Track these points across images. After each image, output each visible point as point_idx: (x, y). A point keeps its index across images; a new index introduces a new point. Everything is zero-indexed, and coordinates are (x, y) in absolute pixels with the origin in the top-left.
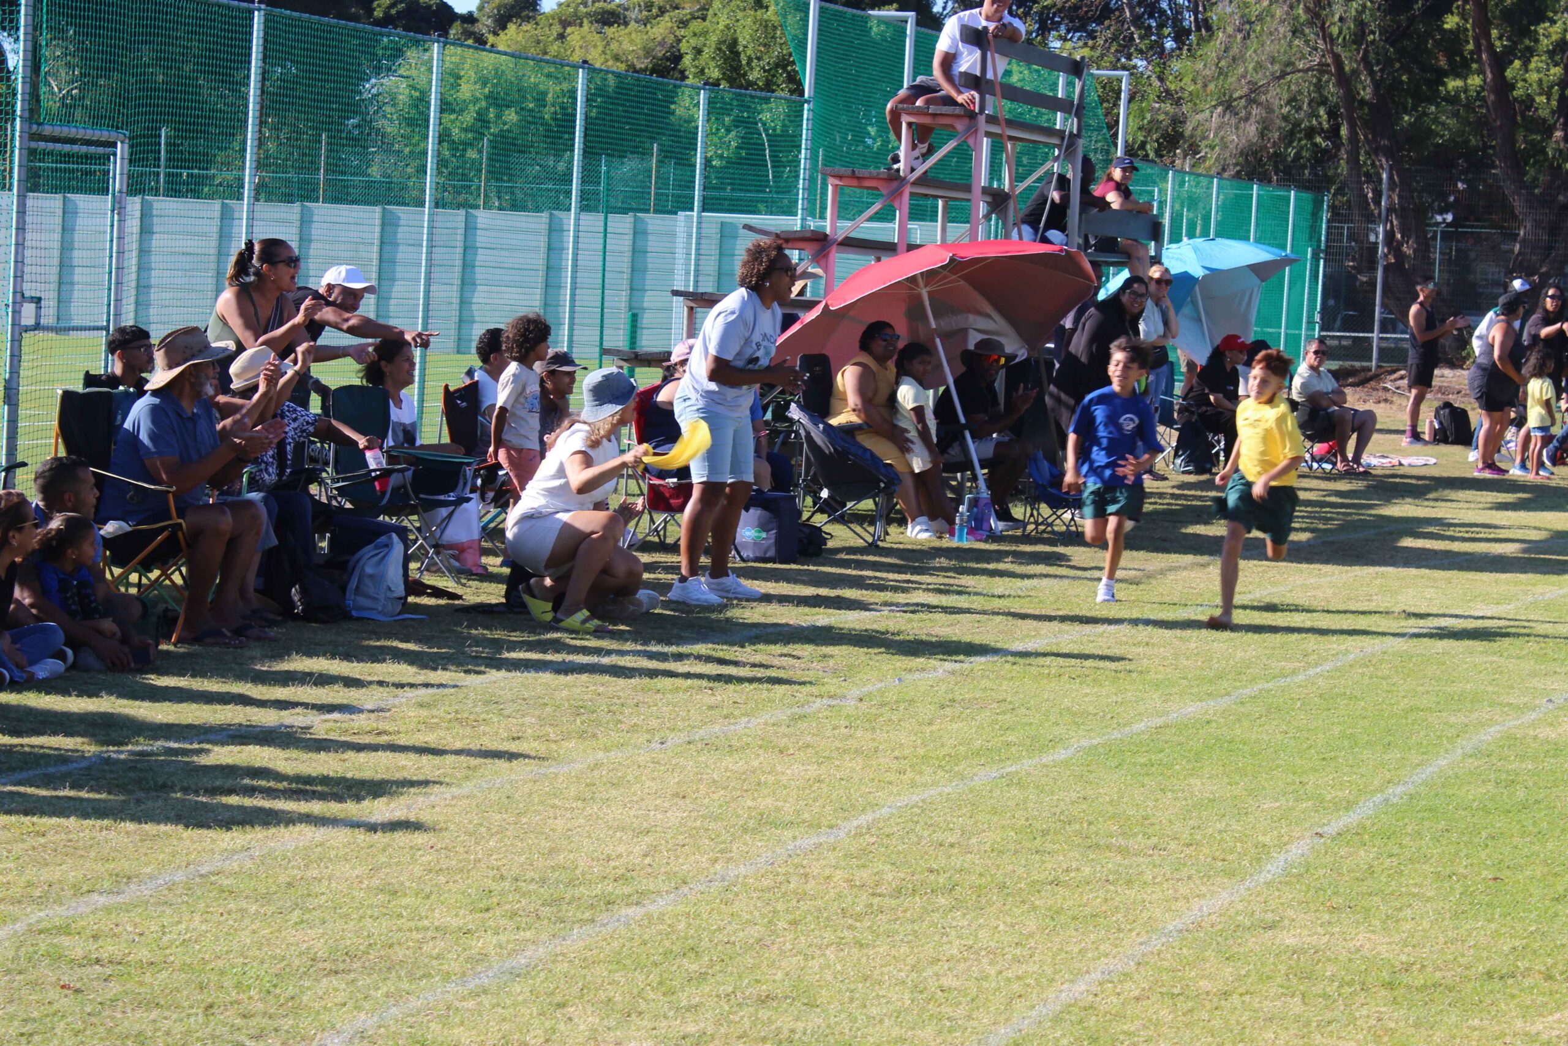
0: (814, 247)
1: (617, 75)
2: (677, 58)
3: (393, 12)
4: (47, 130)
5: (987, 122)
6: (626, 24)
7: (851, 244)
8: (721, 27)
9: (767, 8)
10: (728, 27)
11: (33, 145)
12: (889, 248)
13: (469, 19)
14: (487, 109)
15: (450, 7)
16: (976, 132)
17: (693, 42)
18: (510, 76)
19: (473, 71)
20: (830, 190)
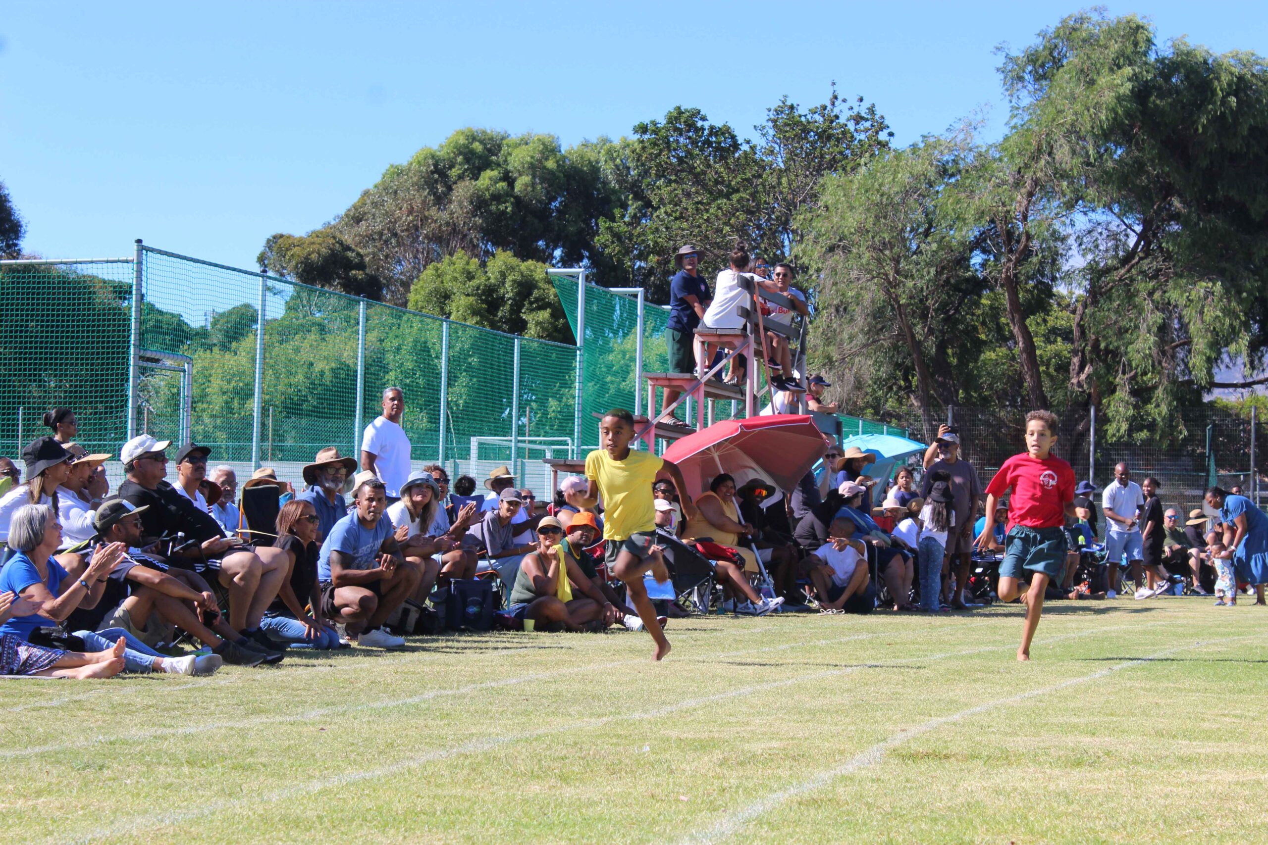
4: (148, 354)
6: (331, 332)
9: (450, 314)
11: (141, 363)
13: (203, 333)
14: (233, 399)
15: (186, 324)
16: (748, 346)
19: (219, 371)
20: (650, 389)
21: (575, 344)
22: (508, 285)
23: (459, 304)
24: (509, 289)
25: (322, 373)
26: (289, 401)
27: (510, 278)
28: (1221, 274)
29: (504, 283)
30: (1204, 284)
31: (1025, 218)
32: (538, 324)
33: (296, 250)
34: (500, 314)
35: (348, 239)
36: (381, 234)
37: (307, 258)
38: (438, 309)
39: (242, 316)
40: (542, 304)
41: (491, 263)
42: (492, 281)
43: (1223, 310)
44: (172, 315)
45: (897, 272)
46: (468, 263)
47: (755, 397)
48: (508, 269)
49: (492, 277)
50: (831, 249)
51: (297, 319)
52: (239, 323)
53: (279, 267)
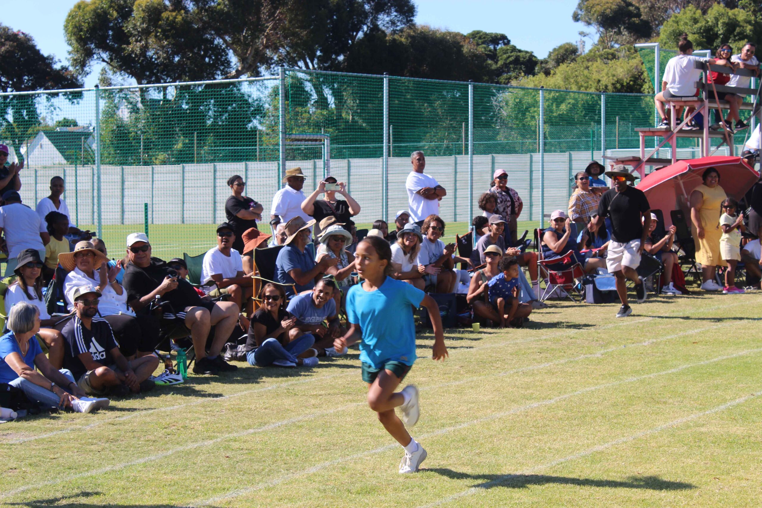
0: (635, 163)
1: (613, 84)
2: (642, 73)
3: (508, 61)
4: (293, 137)
5: (709, 102)
6: (618, 58)
7: (651, 161)
11: (288, 142)
12: (668, 162)
13: (545, 62)
14: (552, 104)
15: (535, 57)
16: (704, 108)
17: (648, 65)
20: (641, 138)
22: (720, 25)
24: (721, 28)
25: (606, 86)
26: (586, 105)
27: (721, 21)
29: (717, 24)
33: (598, 7)
34: (715, 44)
37: (604, 13)
39: (566, 50)
40: (742, 36)
41: (709, 11)
42: (710, 23)
44: (527, 52)
46: (695, 13)
48: (719, 15)
49: (710, 21)
51: (599, 51)
52: (565, 54)
53: (587, 19)
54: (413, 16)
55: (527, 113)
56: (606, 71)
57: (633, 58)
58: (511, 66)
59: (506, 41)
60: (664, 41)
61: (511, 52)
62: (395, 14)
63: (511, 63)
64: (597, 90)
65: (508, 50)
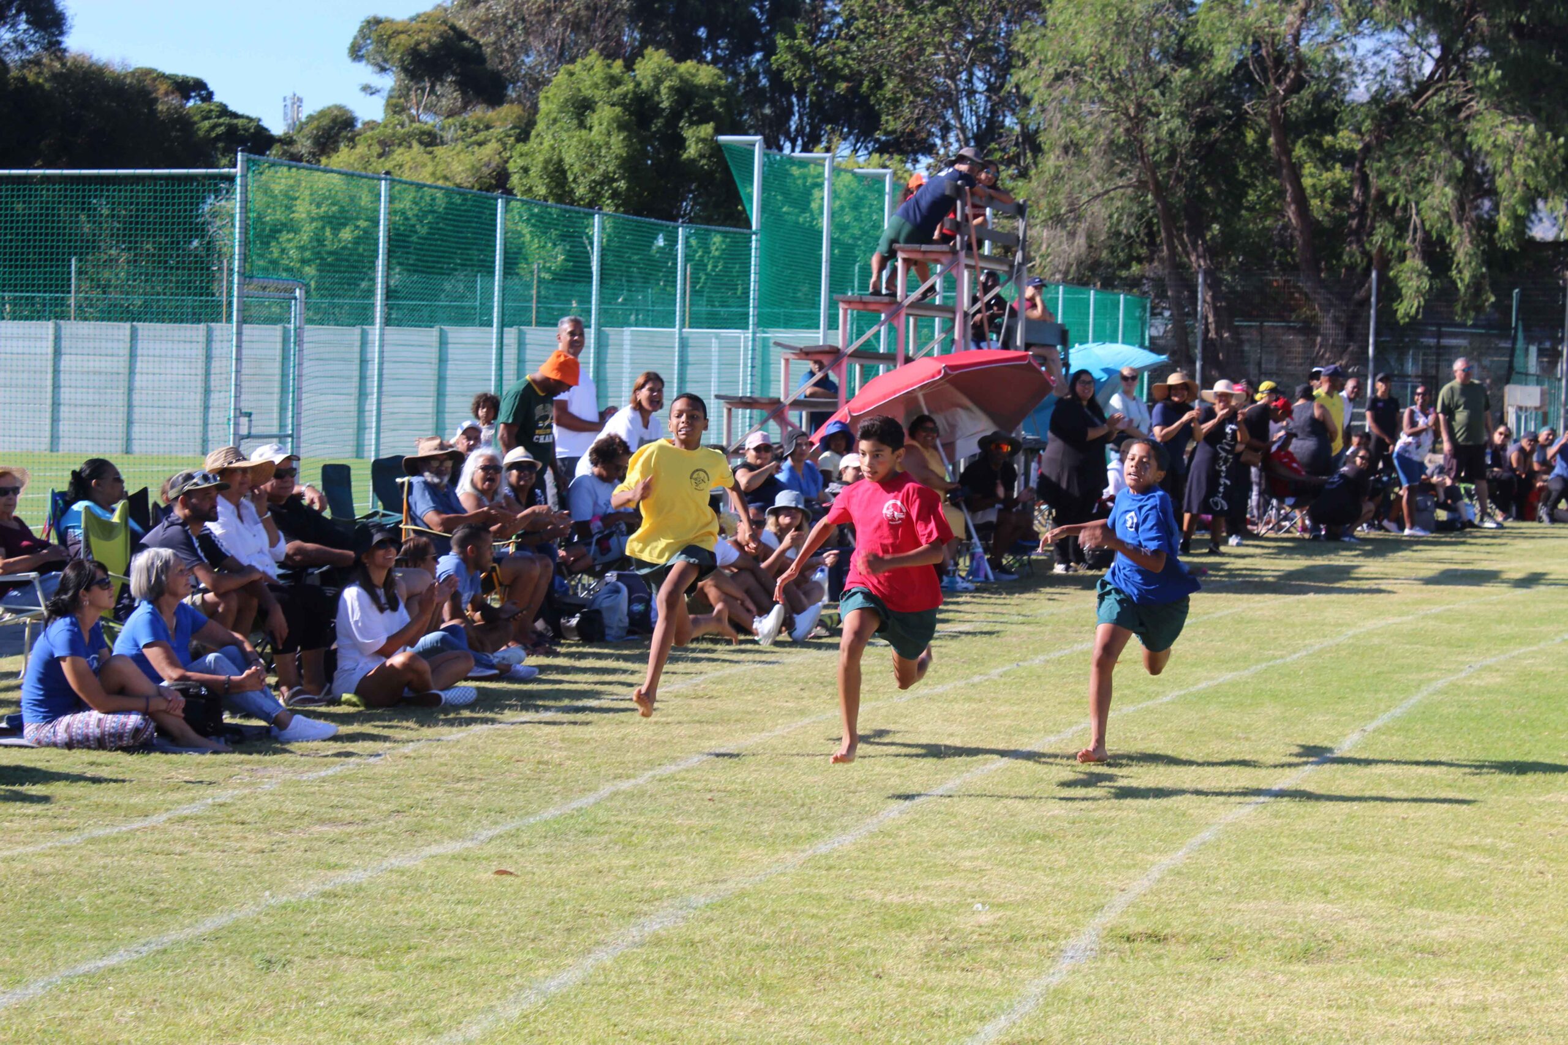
1: (446, 194)
2: (505, 177)
3: (213, 135)
6: (443, 143)
8: (546, 145)
9: (590, 129)
10: (553, 148)
13: (287, 141)
14: (323, 228)
15: (266, 129)
16: (958, 265)
18: (340, 196)
19: (307, 192)
20: (841, 312)
21: (750, 227)
22: (663, 90)
23: (604, 116)
24: (665, 97)
27: (667, 83)
28: (1536, 114)
29: (656, 90)
30: (1514, 127)
31: (1297, 39)
32: (699, 140)
33: (403, 37)
34: (654, 129)
35: (463, 24)
36: (505, 17)
37: (416, 50)
38: (575, 122)
39: (334, 120)
40: (704, 117)
41: (640, 64)
42: (644, 86)
43: (1536, 160)
44: (248, 118)
45: (1140, 106)
46: (610, 66)
47: (966, 314)
48: (662, 73)
49: (644, 83)
50: (1058, 77)
51: (403, 126)
52: (332, 128)
53: (380, 59)
54: (62, 33)
55: (273, 244)
56: (430, 168)
57: (480, 144)
58: (220, 145)
59: (203, 92)
60: (553, 115)
61: (219, 117)
62: (23, 26)
63: (218, 138)
64: (416, 203)
65: (211, 111)
